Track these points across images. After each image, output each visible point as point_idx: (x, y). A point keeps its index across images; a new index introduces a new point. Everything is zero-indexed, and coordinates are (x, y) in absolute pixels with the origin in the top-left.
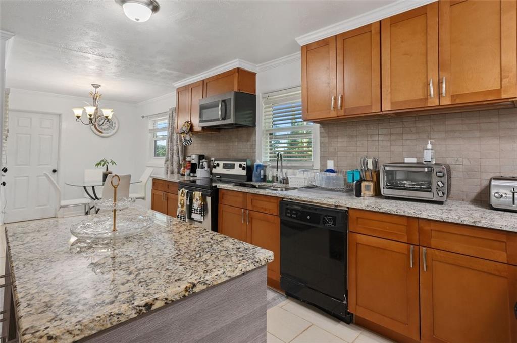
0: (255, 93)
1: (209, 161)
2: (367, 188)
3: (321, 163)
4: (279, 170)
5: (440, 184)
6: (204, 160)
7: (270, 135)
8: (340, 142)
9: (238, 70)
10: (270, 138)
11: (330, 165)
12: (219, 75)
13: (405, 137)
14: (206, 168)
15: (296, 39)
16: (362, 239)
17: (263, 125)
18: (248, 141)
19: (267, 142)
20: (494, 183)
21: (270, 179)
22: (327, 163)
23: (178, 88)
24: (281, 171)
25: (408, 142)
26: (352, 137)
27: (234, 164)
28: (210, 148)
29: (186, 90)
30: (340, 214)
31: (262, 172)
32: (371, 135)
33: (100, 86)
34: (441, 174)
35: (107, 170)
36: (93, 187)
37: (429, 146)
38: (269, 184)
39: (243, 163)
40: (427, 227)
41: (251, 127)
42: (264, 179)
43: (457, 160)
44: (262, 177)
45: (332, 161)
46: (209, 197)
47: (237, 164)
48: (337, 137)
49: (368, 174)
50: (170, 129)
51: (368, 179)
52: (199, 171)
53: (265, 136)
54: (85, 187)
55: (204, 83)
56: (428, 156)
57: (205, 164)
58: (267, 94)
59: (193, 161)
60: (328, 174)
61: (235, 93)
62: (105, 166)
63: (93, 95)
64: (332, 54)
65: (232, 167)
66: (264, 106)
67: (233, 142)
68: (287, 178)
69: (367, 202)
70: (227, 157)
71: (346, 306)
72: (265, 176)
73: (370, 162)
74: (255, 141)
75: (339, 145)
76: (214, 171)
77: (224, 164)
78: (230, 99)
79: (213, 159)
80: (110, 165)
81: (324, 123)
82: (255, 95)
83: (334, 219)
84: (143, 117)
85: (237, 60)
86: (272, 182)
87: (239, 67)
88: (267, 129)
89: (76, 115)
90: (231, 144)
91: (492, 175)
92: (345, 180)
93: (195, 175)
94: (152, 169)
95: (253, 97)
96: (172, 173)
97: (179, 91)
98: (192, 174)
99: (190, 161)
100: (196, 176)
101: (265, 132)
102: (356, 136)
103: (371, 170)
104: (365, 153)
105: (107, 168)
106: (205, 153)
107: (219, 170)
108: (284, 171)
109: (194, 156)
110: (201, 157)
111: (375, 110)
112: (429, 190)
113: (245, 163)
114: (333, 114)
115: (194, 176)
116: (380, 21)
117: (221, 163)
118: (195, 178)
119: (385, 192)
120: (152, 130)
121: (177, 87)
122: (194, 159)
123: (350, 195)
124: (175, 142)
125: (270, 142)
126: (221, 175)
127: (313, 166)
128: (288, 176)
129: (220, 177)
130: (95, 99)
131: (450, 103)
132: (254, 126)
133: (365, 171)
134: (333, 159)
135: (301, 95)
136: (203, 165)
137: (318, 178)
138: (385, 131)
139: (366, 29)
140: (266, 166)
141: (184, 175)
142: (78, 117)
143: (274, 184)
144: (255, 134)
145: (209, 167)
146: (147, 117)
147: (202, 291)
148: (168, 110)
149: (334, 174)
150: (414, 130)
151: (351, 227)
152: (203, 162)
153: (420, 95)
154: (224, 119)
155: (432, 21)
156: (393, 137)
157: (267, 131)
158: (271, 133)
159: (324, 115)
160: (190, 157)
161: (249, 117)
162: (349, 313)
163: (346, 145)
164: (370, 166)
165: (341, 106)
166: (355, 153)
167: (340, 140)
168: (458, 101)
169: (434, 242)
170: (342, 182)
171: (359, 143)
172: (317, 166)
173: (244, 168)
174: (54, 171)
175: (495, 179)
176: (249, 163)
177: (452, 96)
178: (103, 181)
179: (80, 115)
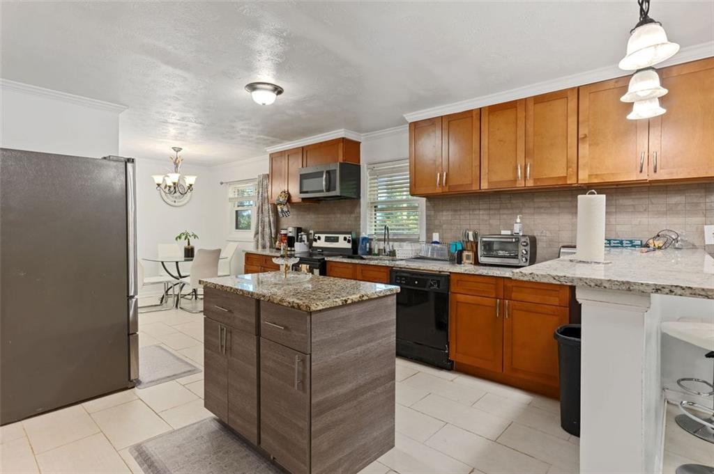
0: (359, 162)
1: (308, 235)
2: (468, 257)
3: (427, 236)
4: (386, 243)
5: (524, 251)
6: (302, 233)
7: (375, 207)
8: (445, 216)
9: (343, 139)
10: (375, 211)
11: (436, 237)
12: (321, 143)
13: (502, 212)
14: (306, 242)
15: (405, 116)
16: (461, 297)
17: (368, 197)
18: (351, 213)
19: (371, 215)
20: (562, 250)
21: (376, 252)
22: (432, 236)
23: (272, 154)
24: (388, 244)
25: (505, 216)
26: (456, 211)
27: (338, 237)
28: (307, 221)
29: (281, 156)
30: (443, 278)
31: (368, 244)
32: (473, 210)
33: (181, 149)
34: (525, 244)
35: (189, 244)
36: (177, 262)
37: (518, 220)
38: (376, 257)
39: (348, 236)
40: (509, 285)
41: (354, 198)
42: (370, 252)
43: (542, 233)
44: (368, 250)
45: (437, 234)
46: (317, 269)
47: (341, 237)
48: (442, 211)
49: (469, 244)
50: (260, 198)
51: (469, 249)
52: (297, 244)
53: (369, 208)
54: (162, 262)
55: (304, 150)
56: (517, 228)
57: (305, 237)
58: (372, 165)
59: (290, 235)
60: (433, 245)
61: (340, 163)
62: (187, 240)
63: (174, 159)
64: (438, 133)
65: (336, 240)
66: (369, 177)
67: (334, 214)
68: (394, 251)
69: (467, 267)
70: (328, 230)
71: (448, 355)
72: (370, 249)
73: (471, 234)
74: (360, 213)
75: (444, 218)
76: (315, 244)
77: (326, 237)
78: (335, 170)
79: (312, 232)
80: (192, 239)
81: (430, 198)
82: (360, 166)
83: (438, 282)
84: (222, 183)
85: (343, 130)
86: (378, 255)
87: (343, 136)
88: (372, 201)
89: (157, 182)
90: (332, 216)
91: (561, 245)
92: (449, 251)
93: (293, 249)
94: (236, 244)
95: (357, 168)
96: (264, 247)
97: (273, 157)
98: (289, 249)
99: (286, 235)
100: (294, 251)
101: (369, 205)
102: (460, 210)
103: (471, 242)
104: (468, 227)
105: (189, 242)
106: (303, 226)
107: (321, 243)
108: (391, 243)
109: (290, 229)
110: (299, 230)
111: (475, 188)
112: (516, 257)
113: (350, 236)
114: (439, 190)
115: (291, 251)
116: (480, 109)
117: (323, 236)
118: (293, 253)
119: (482, 260)
120: (232, 198)
121: (271, 152)
122: (291, 231)
123: (453, 264)
124: (266, 213)
125: (375, 214)
126: (324, 249)
127: (419, 238)
128: (395, 249)
129: (322, 251)
130: (176, 165)
131: (532, 185)
132: (359, 197)
133: (467, 242)
134: (439, 232)
135: (408, 168)
136: (301, 238)
137: (424, 249)
138: (485, 206)
139: (468, 114)
140: (372, 239)
141: (280, 249)
142: (159, 185)
143: (381, 256)
144: (360, 207)
145: (308, 240)
146: (227, 183)
147: (366, 300)
148: (257, 177)
149: (438, 246)
150: (509, 206)
151: (453, 289)
152: (301, 235)
153: (510, 176)
154: (328, 190)
155: (521, 114)
156: (492, 212)
157: (372, 203)
158: (376, 205)
159: (430, 191)
160: (286, 229)
161: (353, 188)
162: (450, 361)
163: (450, 218)
164: (471, 238)
165: (446, 183)
166: (459, 226)
167: (445, 213)
168: (539, 184)
169: (514, 295)
170: (446, 252)
171: (462, 217)
172: (423, 238)
173: (349, 241)
175: (564, 247)
176: (354, 236)
177: (535, 179)
178: (185, 257)
179: (161, 182)
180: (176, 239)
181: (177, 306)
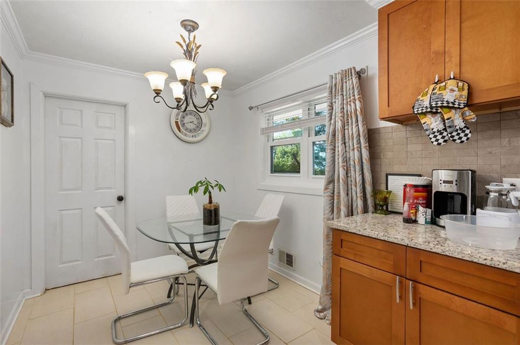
35: (210, 202)
62: (207, 194)
80: (215, 192)
84: (251, 108)
105: (210, 197)
120: (267, 129)
142: (158, 92)
146: (257, 107)
174: (120, 199)
178: (205, 223)
179: (161, 86)
180: (190, 192)
181: (192, 321)
